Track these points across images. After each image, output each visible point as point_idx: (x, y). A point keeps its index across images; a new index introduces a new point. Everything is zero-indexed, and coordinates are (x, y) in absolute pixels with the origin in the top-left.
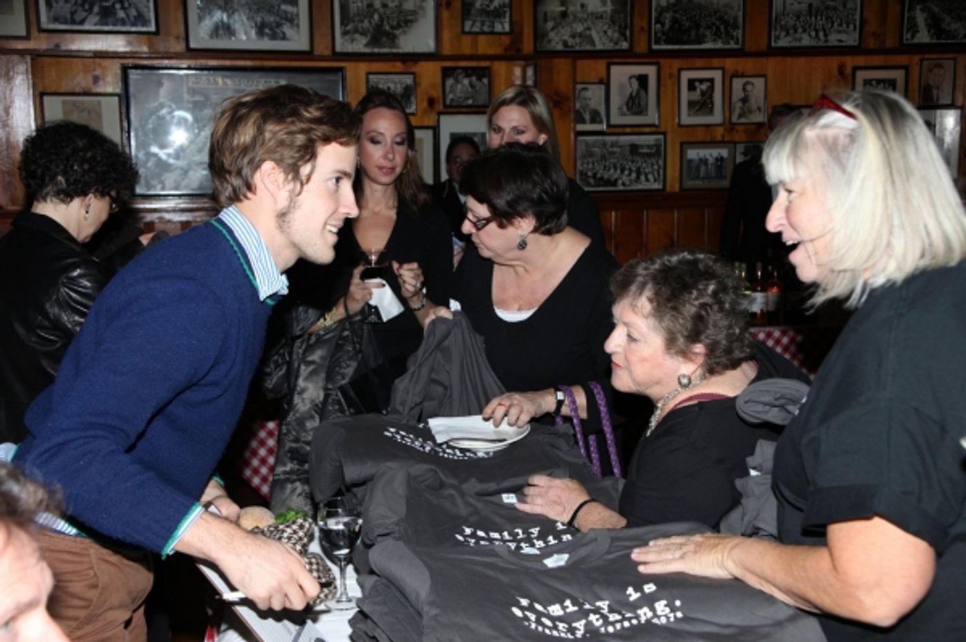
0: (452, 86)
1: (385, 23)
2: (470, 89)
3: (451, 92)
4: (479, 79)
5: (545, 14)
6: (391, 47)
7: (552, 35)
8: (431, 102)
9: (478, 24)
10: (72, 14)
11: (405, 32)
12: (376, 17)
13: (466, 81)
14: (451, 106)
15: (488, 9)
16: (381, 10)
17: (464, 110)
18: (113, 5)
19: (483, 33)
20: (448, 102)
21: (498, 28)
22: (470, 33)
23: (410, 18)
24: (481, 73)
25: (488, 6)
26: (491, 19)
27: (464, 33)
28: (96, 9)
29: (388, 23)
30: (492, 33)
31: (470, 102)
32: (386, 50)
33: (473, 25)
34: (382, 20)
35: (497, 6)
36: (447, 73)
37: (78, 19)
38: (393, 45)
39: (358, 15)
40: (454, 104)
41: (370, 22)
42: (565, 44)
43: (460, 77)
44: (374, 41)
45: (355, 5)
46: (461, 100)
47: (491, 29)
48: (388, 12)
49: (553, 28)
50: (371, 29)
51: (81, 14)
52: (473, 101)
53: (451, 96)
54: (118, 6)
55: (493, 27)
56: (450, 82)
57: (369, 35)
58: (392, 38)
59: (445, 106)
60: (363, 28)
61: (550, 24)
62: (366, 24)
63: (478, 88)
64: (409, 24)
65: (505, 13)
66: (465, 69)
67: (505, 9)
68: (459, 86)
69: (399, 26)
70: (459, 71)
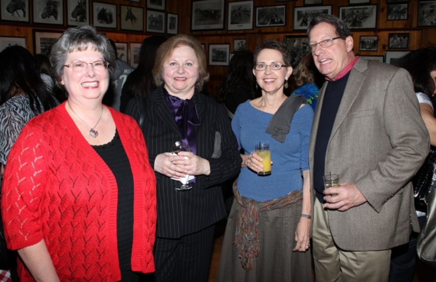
0: (392, 41)
1: (357, 18)
2: (400, 42)
3: (392, 43)
4: (404, 38)
5: (423, 11)
6: (359, 26)
7: (426, 20)
8: (384, 47)
9: (394, 16)
10: (264, 21)
11: (364, 21)
12: (354, 16)
13: (399, 39)
14: (391, 48)
15: (398, 11)
16: (356, 14)
17: (397, 50)
18: (274, 18)
19: (395, 20)
20: (390, 46)
21: (402, 17)
22: (390, 20)
23: (367, 16)
24: (404, 35)
25: (398, 9)
26: (400, 14)
27: (388, 20)
28: (270, 20)
29: (359, 18)
30: (399, 20)
31: (399, 46)
32: (357, 28)
33: (392, 17)
34: (356, 17)
35: (402, 9)
36: (391, 35)
37: (265, 23)
38: (360, 26)
39: (348, 16)
40: (393, 47)
41: (352, 18)
42: (432, 23)
43: (396, 37)
44: (353, 25)
45: (347, 12)
46: (396, 46)
47: (399, 18)
48: (359, 14)
49: (426, 17)
50: (352, 20)
51: (266, 21)
52: (401, 46)
53: (392, 44)
54: (276, 18)
55: (400, 17)
56: (392, 39)
57: (351, 22)
58: (360, 23)
59: (389, 48)
60: (349, 20)
61: (425, 15)
62: (351, 19)
63: (403, 41)
64: (366, 18)
65: (405, 12)
66: (399, 34)
67: (405, 10)
68: (396, 41)
69: (363, 19)
70: (396, 35)
